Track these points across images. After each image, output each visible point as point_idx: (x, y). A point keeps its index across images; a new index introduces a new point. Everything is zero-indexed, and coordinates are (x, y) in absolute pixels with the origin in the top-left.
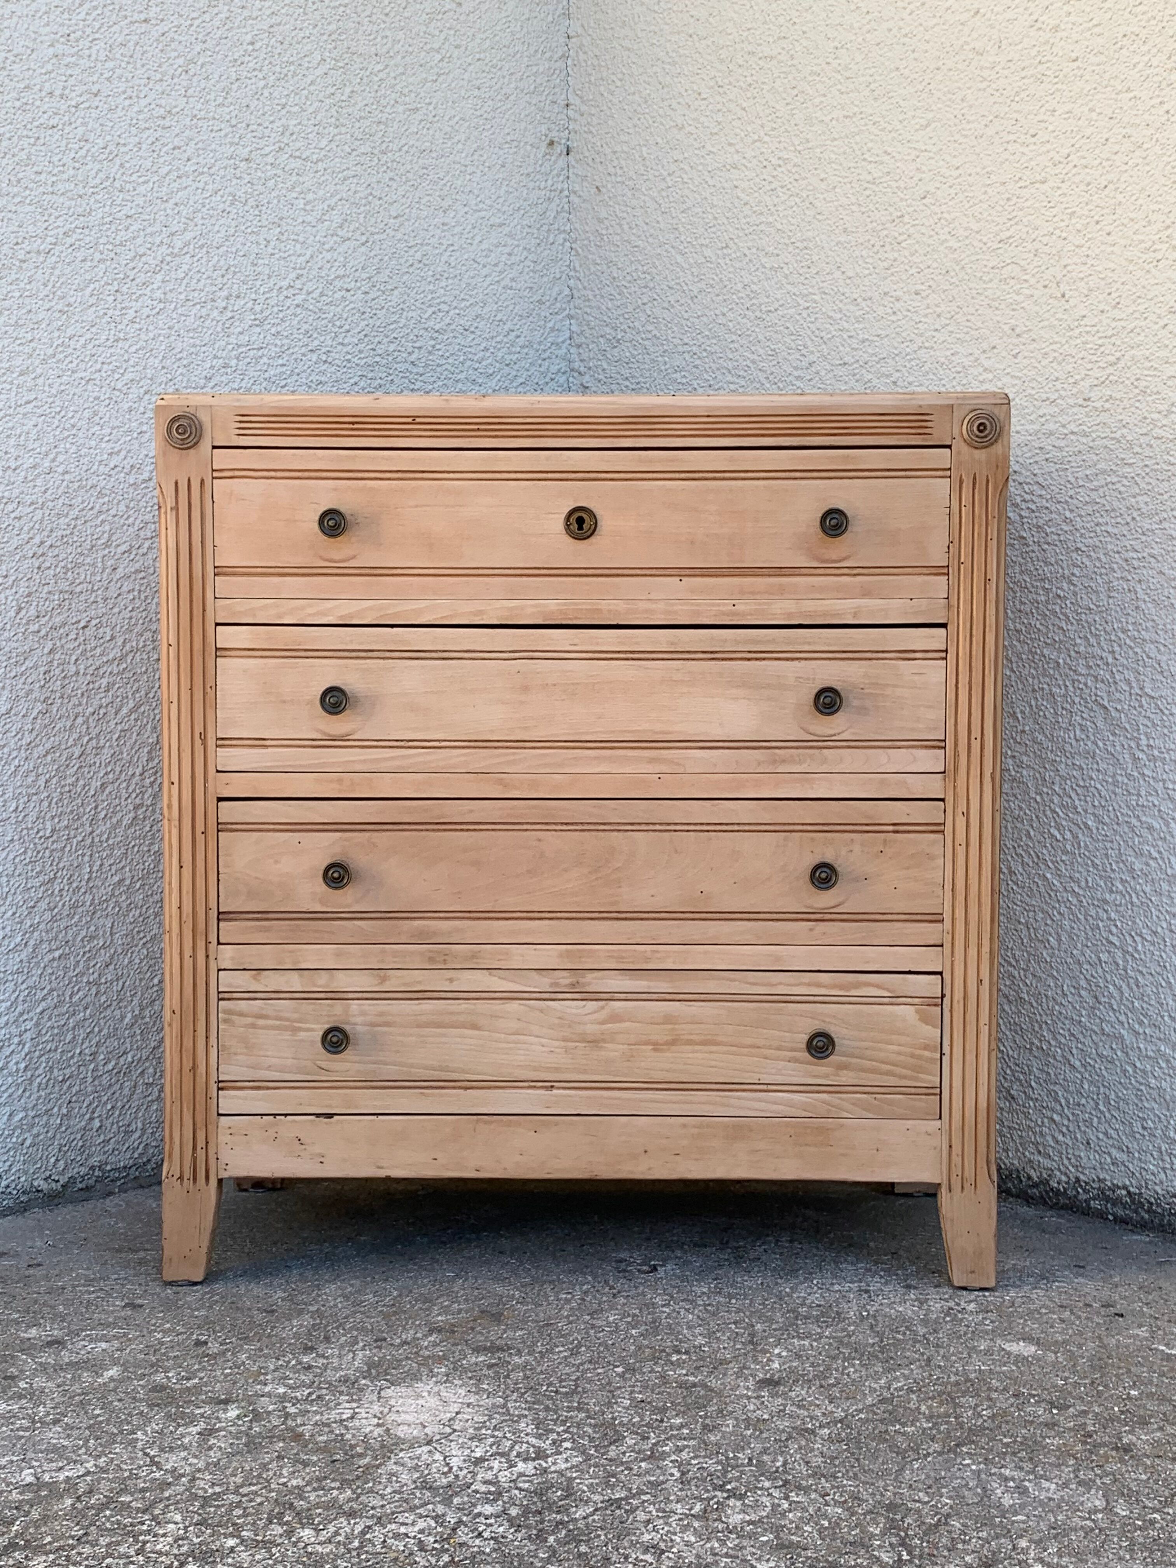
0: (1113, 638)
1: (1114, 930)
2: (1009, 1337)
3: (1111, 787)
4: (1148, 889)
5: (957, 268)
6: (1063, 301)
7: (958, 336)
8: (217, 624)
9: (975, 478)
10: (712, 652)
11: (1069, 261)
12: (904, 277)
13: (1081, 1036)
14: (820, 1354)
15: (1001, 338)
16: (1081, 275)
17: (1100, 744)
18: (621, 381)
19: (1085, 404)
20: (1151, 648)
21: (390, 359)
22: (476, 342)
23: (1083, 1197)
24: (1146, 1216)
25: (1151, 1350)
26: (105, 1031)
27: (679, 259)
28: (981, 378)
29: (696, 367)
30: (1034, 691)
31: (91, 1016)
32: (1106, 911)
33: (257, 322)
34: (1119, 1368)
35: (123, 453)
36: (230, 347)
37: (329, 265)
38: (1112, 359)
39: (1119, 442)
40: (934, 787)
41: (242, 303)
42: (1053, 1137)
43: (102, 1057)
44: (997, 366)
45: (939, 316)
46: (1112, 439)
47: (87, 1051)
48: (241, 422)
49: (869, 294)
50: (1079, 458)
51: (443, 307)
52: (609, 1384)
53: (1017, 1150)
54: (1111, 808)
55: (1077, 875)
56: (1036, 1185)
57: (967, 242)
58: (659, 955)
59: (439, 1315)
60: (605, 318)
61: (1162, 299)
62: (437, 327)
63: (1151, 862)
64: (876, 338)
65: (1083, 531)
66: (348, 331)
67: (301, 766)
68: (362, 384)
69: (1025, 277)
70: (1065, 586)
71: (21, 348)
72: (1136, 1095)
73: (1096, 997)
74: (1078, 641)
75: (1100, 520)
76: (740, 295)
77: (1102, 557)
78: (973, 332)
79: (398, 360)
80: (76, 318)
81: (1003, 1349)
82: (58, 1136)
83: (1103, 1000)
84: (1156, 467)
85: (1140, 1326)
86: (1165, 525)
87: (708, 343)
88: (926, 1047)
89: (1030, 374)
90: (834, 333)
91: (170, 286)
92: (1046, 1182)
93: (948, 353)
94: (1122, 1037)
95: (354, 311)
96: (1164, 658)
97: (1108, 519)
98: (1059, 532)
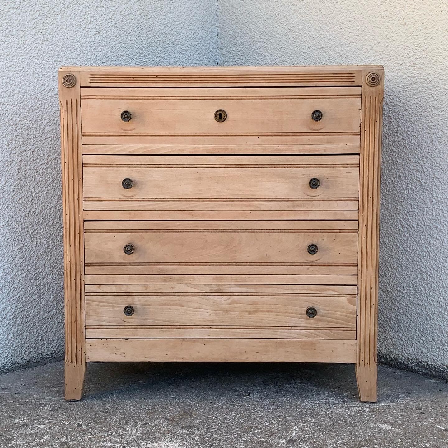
0: (423, 155)
1: (423, 266)
2: (381, 422)
3: (422, 212)
4: (436, 251)
5: (365, 12)
6: (405, 26)
7: (365, 38)
8: (83, 155)
9: (370, 98)
10: (270, 165)
11: (408, 10)
12: (345, 15)
13: (410, 305)
14: (311, 429)
15: (382, 39)
16: (412, 16)
17: (418, 195)
18: (237, 52)
19: (414, 65)
20: (438, 160)
21: (148, 45)
22: (181, 37)
23: (410, 365)
24: (434, 373)
25: (434, 427)
26: (43, 303)
27: (259, 5)
28: (374, 55)
29: (265, 47)
30: (393, 175)
31: (37, 298)
32: (420, 259)
33: (97, 33)
34: (422, 435)
35: (47, 84)
36: (87, 42)
37: (125, 10)
38: (424, 48)
39: (426, 80)
40: (355, 216)
41: (92, 25)
42: (399, 342)
43: (42, 313)
44: (380, 50)
45: (358, 30)
46: (424, 79)
47: (36, 311)
48: (91, 77)
49: (332, 21)
50: (411, 86)
51: (169, 25)
52: (232, 442)
53: (386, 347)
54: (422, 220)
55: (409, 245)
56: (393, 360)
58: (250, 279)
59: (168, 413)
60: (231, 28)
61: (443, 26)
62: (166, 33)
63: (437, 241)
64: (334, 38)
65: (412, 114)
66: (132, 35)
67: (115, 208)
68: (138, 55)
69: (391, 16)
70: (405, 135)
71: (7, 45)
72: (431, 328)
73: (416, 291)
74: (410, 156)
75: (419, 110)
76: (282, 20)
77: (420, 124)
78: (371, 37)
79: (152, 45)
80: (28, 33)
81: (379, 427)
82: (26, 343)
83: (418, 292)
84: (440, 90)
85: (430, 417)
86: (444, 113)
87: (270, 38)
88: (351, 313)
89: (393, 53)
90: (318, 36)
91: (64, 20)
92: (396, 359)
93: (362, 45)
94: (425, 306)
95: (135, 27)
96: (442, 164)
97: (422, 110)
98: (403, 115)
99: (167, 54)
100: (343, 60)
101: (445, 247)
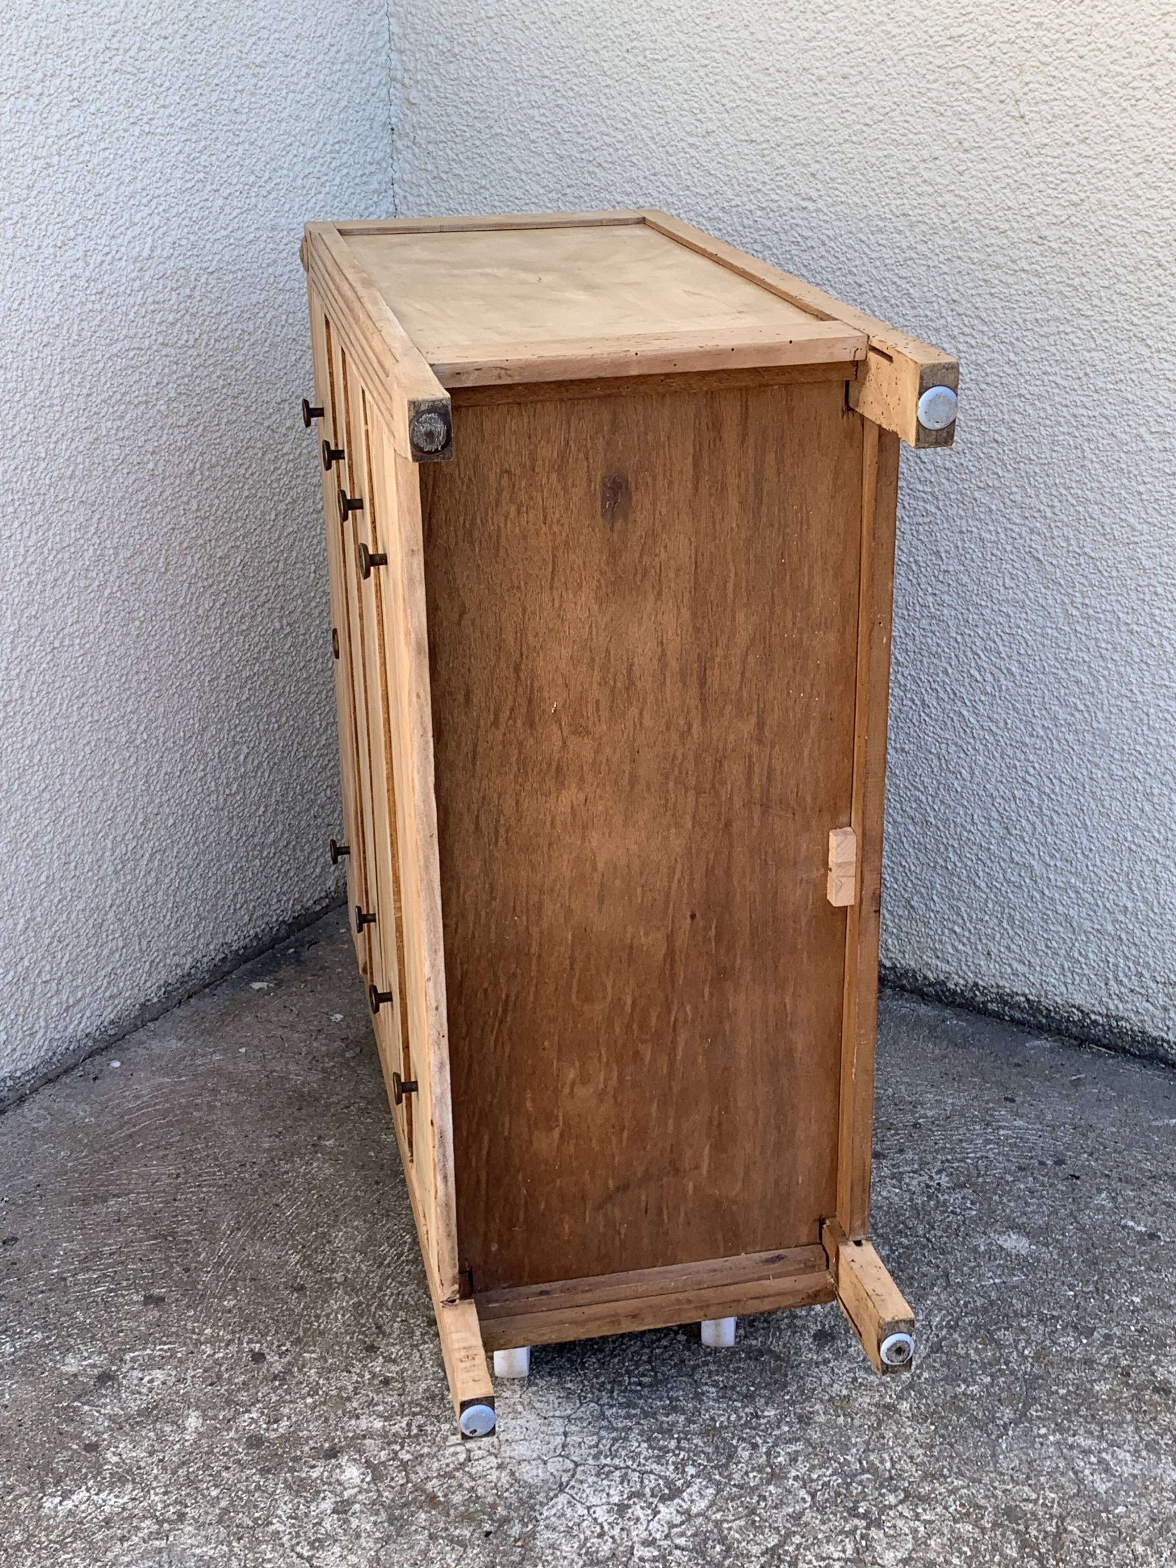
0: (1055, 493)
1: (1032, 771)
2: (997, 1227)
3: (1039, 638)
4: (1070, 738)
5: (895, 58)
6: (1021, 122)
7: (893, 137)
11: (1032, 78)
12: (829, 55)
13: (988, 862)
15: (945, 149)
16: (1045, 97)
17: (1031, 595)
18: (460, 105)
19: (1040, 241)
20: (1095, 510)
22: (297, 68)
23: (980, 998)
24: (1044, 1021)
25: (1123, 1228)
28: (919, 190)
29: (559, 106)
30: (961, 532)
32: (1025, 753)
34: (1109, 1262)
36: (50, 141)
38: (1074, 198)
39: (1077, 290)
41: (58, 81)
42: (953, 945)
44: (939, 179)
45: (870, 109)
46: (1069, 285)
49: (785, 65)
50: (1028, 299)
53: (914, 953)
54: (1037, 658)
55: (996, 716)
56: (931, 985)
57: (909, 30)
61: (1138, 144)
62: (258, 61)
63: (1076, 714)
64: (791, 119)
65: (1028, 378)
68: (187, 150)
69: (979, 86)
70: (1003, 430)
72: (1042, 918)
73: (1007, 828)
74: (1014, 489)
75: (1049, 369)
76: (617, 32)
77: (1048, 408)
78: (911, 136)
79: (221, 112)
81: (1001, 1247)
83: (1014, 832)
84: (1116, 324)
85: (1099, 1191)
86: (1122, 387)
87: (576, 81)
89: (978, 196)
90: (739, 102)
92: (943, 983)
93: (880, 154)
94: (1032, 867)
95: (174, 62)
96: (1107, 521)
97: (1057, 369)
98: (1001, 374)
99: (264, 128)
100: (819, 190)
101: (1097, 732)
